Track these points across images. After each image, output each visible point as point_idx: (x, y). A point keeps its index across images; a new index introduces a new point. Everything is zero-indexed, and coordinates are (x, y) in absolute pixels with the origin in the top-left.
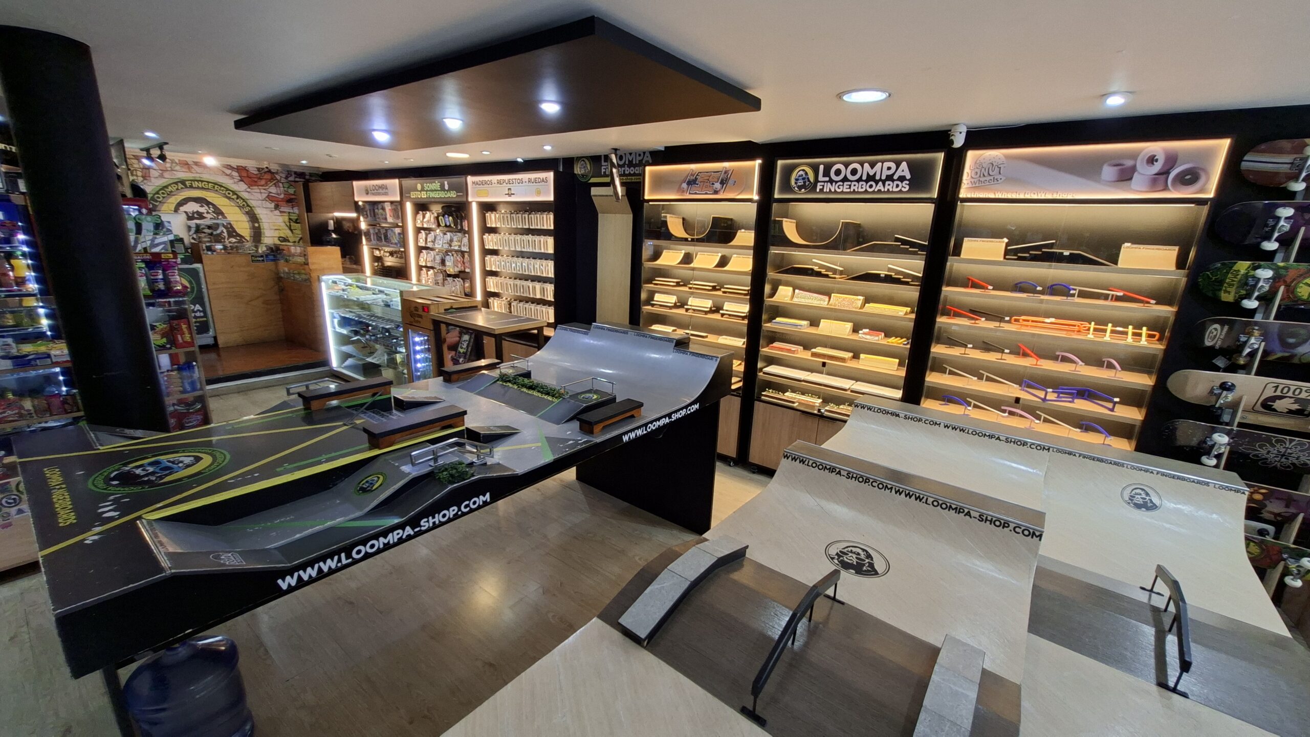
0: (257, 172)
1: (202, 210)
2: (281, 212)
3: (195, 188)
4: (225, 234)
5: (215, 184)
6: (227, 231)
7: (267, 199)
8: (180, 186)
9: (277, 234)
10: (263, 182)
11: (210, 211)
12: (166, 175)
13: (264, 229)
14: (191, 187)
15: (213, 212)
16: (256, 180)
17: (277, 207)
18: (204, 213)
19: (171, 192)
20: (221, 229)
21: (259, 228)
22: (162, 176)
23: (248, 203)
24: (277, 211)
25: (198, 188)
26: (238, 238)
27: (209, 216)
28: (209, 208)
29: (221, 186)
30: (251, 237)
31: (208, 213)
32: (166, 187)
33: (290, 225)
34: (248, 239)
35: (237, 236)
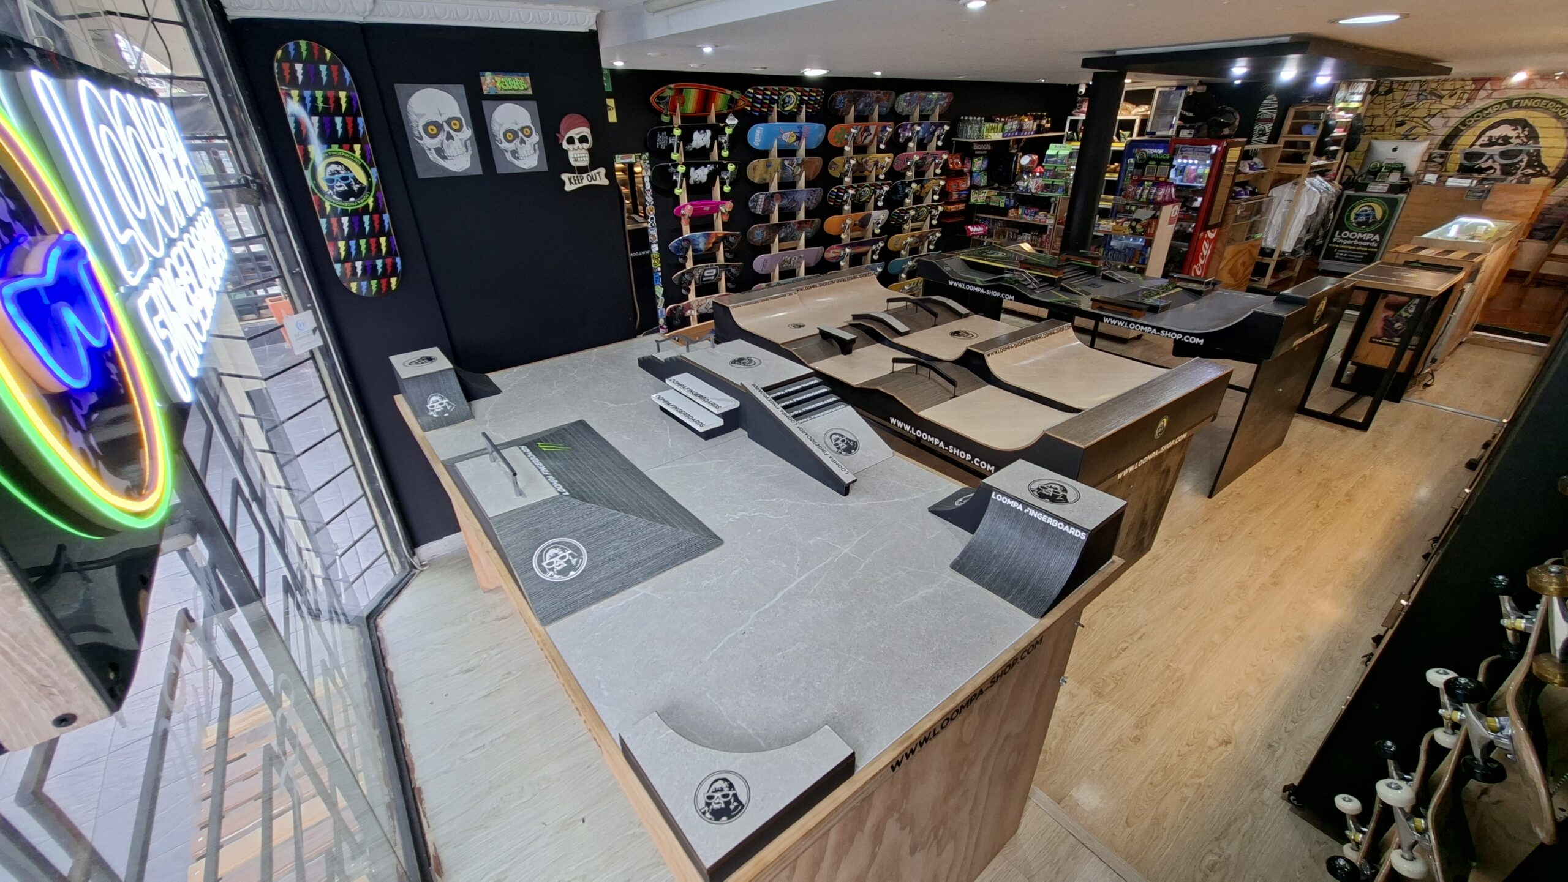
1: (1513, 134)
3: (1522, 107)
4: (1523, 164)
5: (1551, 100)
6: (1528, 161)
8: (1505, 105)
11: (1522, 135)
12: (1495, 95)
14: (1518, 107)
15: (1526, 136)
18: (1511, 138)
19: (1489, 114)
20: (1523, 156)
22: (1489, 96)
25: (1526, 107)
26: (1538, 169)
27: (1519, 141)
28: (1523, 131)
29: (1558, 102)
30: (1557, 168)
31: (1518, 137)
32: (1486, 109)
34: (1551, 170)
35: (1536, 166)
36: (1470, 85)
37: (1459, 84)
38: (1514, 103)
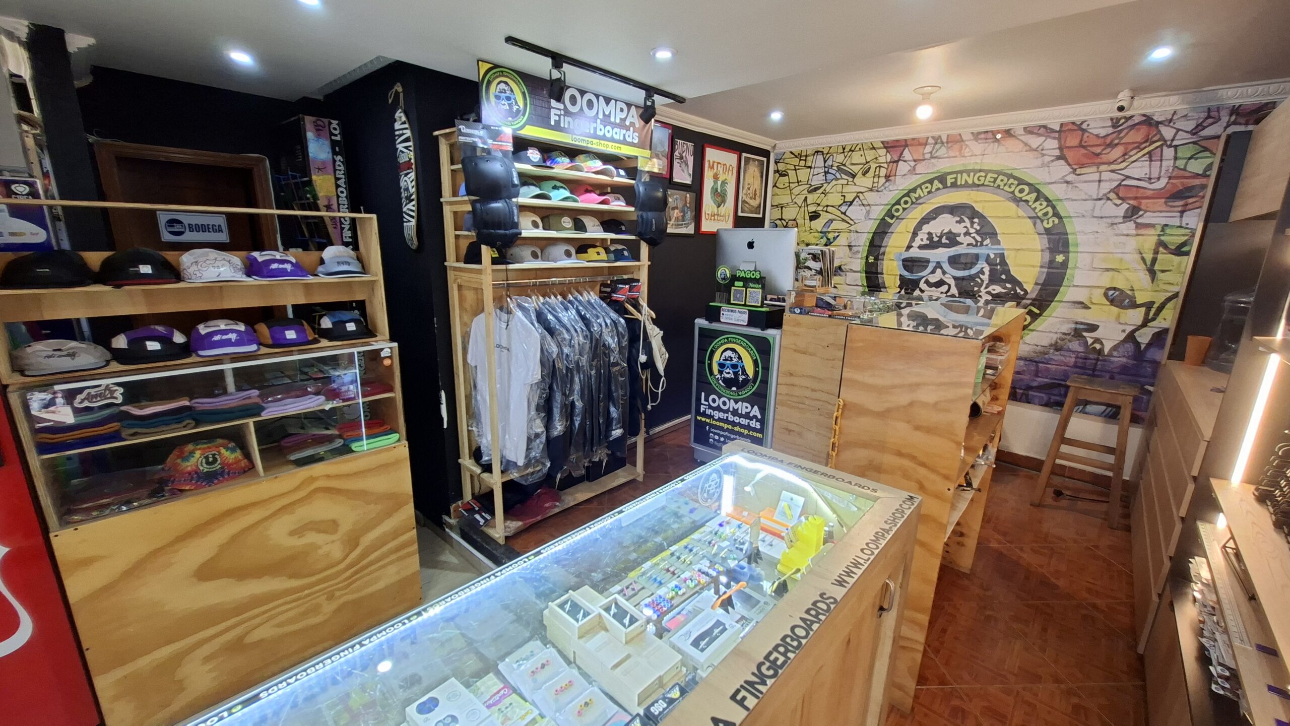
0: (1111, 130)
1: (958, 229)
2: (1139, 226)
3: (961, 186)
4: (986, 278)
6: (990, 271)
7: (1112, 196)
8: (937, 184)
9: (1106, 280)
10: (1117, 152)
11: (972, 231)
13: (1076, 267)
15: (977, 232)
16: (1098, 150)
17: (1133, 213)
18: (959, 235)
19: (920, 197)
20: (982, 265)
21: (1065, 265)
23: (1058, 208)
24: (1131, 225)
27: (969, 240)
28: (972, 223)
29: (1011, 176)
30: (1036, 284)
33: (1154, 261)
34: (1028, 287)
35: (1006, 281)
36: (884, 156)
37: (870, 154)
38: (950, 179)
